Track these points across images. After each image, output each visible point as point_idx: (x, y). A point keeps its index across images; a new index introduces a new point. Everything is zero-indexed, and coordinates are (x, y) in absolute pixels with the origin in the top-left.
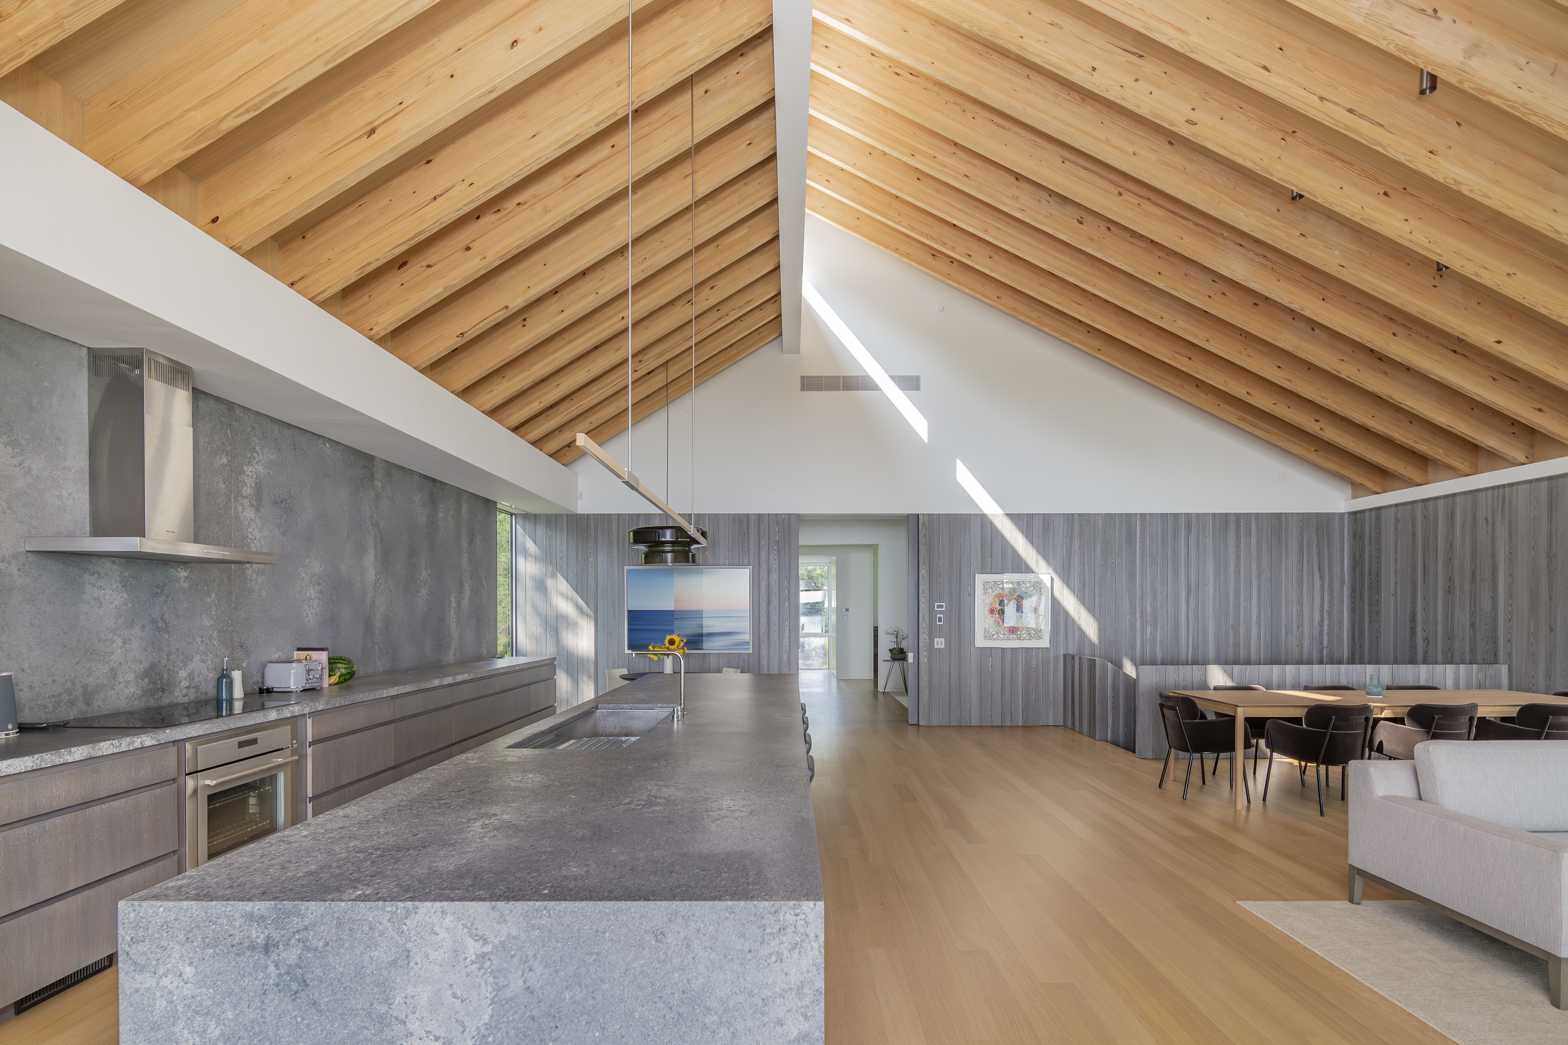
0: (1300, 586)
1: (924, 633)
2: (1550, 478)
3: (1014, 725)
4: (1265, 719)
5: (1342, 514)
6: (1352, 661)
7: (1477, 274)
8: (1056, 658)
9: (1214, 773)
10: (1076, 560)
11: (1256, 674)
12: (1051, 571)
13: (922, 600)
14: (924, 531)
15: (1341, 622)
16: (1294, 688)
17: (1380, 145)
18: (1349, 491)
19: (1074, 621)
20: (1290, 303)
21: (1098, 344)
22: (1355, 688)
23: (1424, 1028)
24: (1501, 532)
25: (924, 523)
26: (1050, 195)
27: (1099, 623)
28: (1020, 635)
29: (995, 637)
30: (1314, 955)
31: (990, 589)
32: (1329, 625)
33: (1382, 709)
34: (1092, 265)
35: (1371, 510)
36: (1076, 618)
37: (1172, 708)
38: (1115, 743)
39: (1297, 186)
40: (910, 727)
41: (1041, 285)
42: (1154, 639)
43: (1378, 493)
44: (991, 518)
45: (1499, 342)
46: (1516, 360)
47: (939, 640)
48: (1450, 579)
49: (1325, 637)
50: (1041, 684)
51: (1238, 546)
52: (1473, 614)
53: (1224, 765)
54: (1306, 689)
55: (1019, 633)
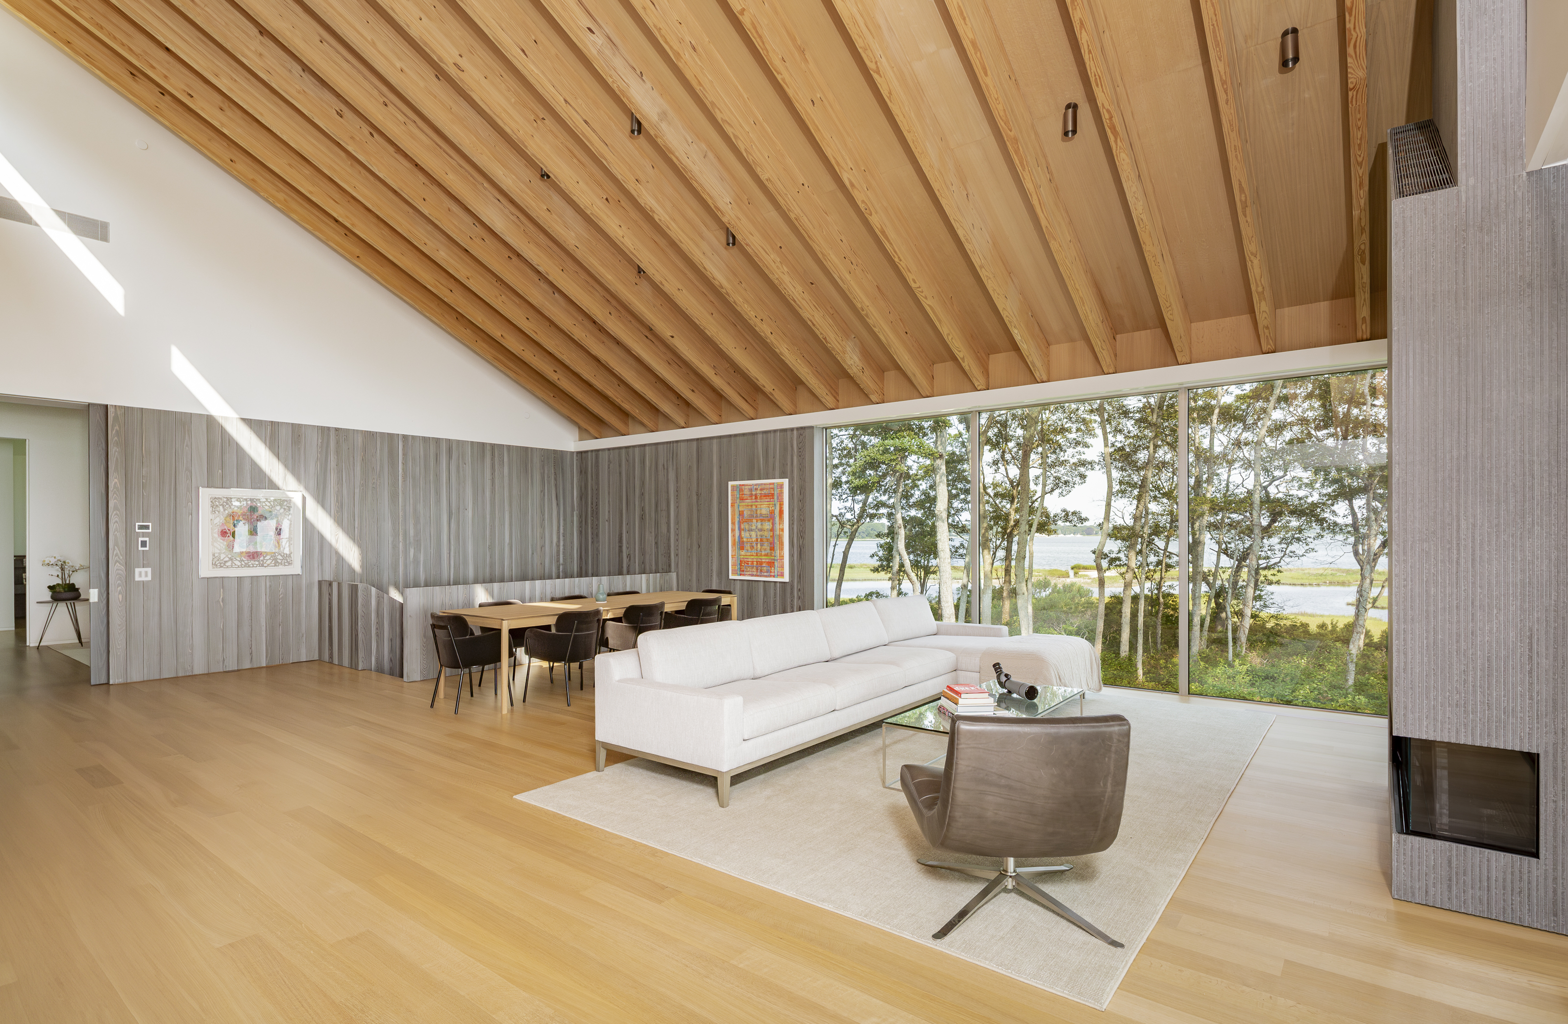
0: (543, 513)
1: (117, 561)
2: (698, 439)
3: (255, 666)
4: (524, 629)
5: (572, 453)
6: (580, 575)
7: (661, 283)
8: (309, 586)
9: (480, 685)
10: (332, 478)
11: (512, 590)
12: (302, 488)
13: (113, 519)
14: (117, 427)
15: (572, 542)
16: (541, 600)
17: (606, 160)
18: (576, 433)
19: (330, 545)
20: (538, 265)
21: (357, 251)
22: (585, 595)
23: (654, 852)
24: (672, 476)
25: (116, 418)
26: (304, 70)
27: (360, 546)
28: (262, 561)
29: (229, 564)
30: (577, 823)
31: (221, 507)
32: (564, 545)
33: (608, 611)
34: (352, 165)
35: (592, 451)
36: (333, 542)
37: (441, 627)
38: (380, 670)
39: (546, 167)
40: (92, 687)
41: (290, 165)
42: (416, 562)
43: (597, 438)
44: (220, 421)
45: (672, 337)
46: (682, 353)
47: (143, 570)
48: (643, 509)
49: (561, 556)
50: (291, 615)
51: (493, 474)
52: (656, 536)
53: (488, 675)
54: (553, 600)
55: (262, 558)
